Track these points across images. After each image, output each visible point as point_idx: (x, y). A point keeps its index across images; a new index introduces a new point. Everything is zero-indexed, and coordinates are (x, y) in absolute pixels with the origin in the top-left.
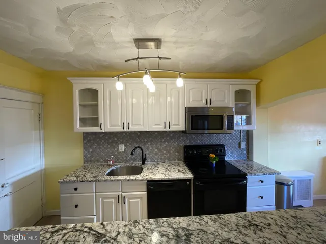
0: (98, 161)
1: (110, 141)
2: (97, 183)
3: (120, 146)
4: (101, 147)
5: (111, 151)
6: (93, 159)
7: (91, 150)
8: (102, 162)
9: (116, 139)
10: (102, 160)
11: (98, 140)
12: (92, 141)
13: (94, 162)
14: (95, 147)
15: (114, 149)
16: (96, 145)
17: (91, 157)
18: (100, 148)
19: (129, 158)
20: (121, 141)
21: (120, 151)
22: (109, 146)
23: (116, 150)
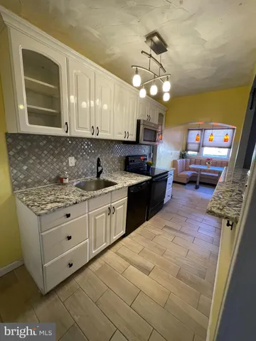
0: (39, 182)
1: (56, 152)
2: (91, 200)
3: (70, 158)
4: (43, 161)
5: (58, 167)
6: (30, 181)
7: (25, 168)
8: (45, 184)
9: (64, 149)
10: (45, 181)
11: (37, 150)
12: (26, 153)
13: (34, 186)
14: (31, 161)
15: (62, 163)
16: (34, 158)
17: (27, 177)
18: (41, 164)
19: (80, 173)
20: (71, 151)
21: (70, 165)
22: (55, 160)
23: (65, 164)
